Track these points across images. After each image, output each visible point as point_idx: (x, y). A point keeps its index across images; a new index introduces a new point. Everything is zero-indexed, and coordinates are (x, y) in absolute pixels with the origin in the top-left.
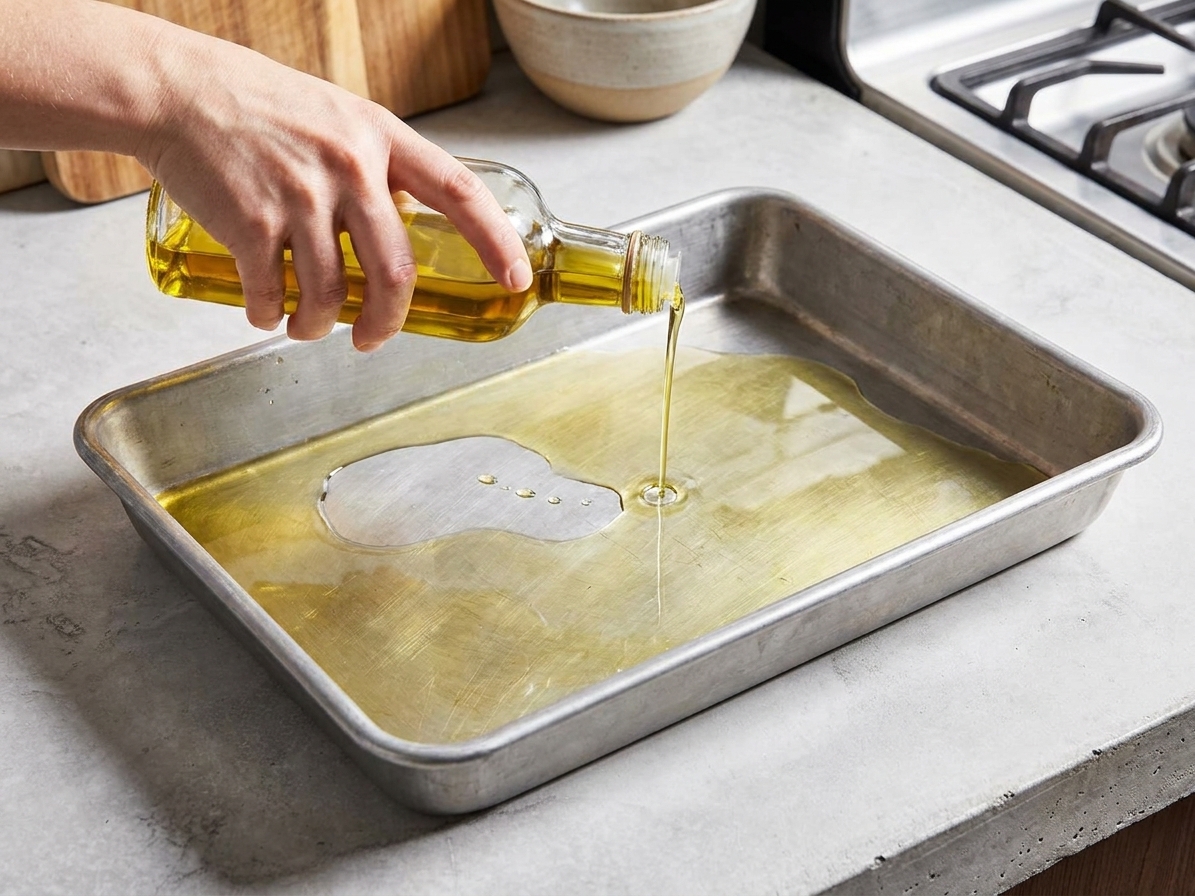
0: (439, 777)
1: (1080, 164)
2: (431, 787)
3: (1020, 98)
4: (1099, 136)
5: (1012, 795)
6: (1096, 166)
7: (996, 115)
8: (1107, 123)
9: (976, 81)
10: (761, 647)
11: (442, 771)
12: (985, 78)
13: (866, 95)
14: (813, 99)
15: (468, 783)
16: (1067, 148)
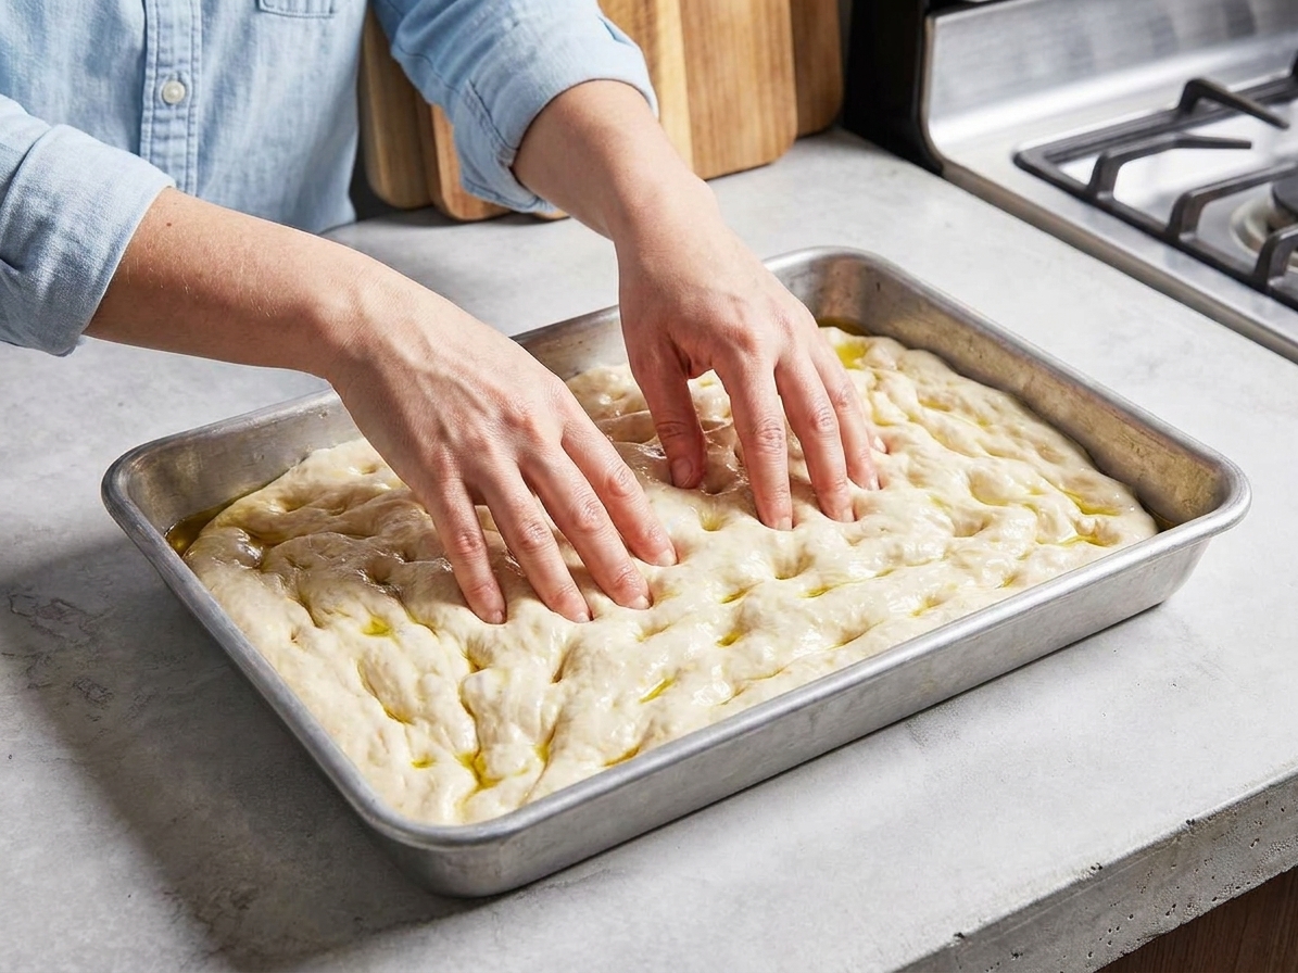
0: (454, 859)
1: (1168, 236)
2: (448, 869)
3: (1105, 170)
4: (1187, 207)
5: (1100, 868)
6: (1185, 237)
7: (1081, 189)
8: (1195, 194)
9: (1061, 157)
10: (813, 718)
11: (458, 853)
12: (1070, 155)
13: (948, 170)
14: (894, 173)
15: (487, 865)
16: (1155, 221)
